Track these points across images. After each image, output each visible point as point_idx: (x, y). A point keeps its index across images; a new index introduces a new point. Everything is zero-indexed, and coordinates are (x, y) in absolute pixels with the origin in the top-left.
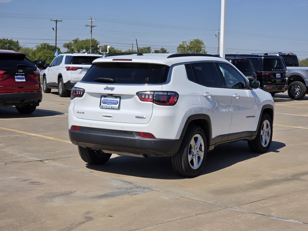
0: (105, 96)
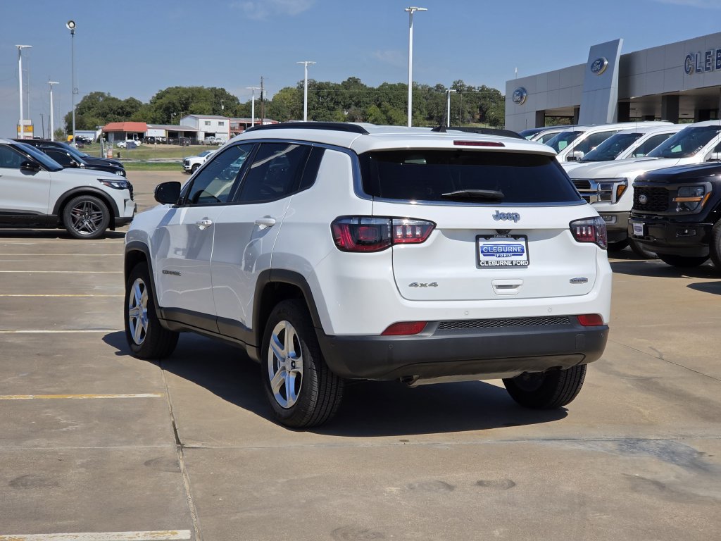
0: (487, 237)
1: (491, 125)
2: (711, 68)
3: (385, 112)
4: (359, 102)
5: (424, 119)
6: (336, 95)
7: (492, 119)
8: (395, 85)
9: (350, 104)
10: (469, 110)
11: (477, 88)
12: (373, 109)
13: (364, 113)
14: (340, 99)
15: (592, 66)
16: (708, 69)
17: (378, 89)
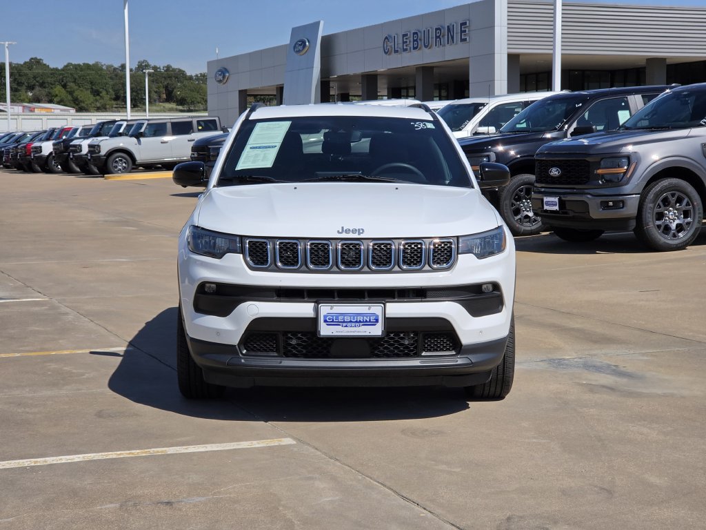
1: (177, 105)
2: (408, 48)
3: (71, 93)
4: (43, 83)
5: (111, 99)
6: (20, 75)
7: (179, 98)
8: (79, 65)
9: (34, 85)
10: (155, 90)
11: (162, 68)
12: (58, 89)
13: (49, 94)
14: (23, 79)
15: (295, 47)
16: (405, 50)
17: (63, 70)
